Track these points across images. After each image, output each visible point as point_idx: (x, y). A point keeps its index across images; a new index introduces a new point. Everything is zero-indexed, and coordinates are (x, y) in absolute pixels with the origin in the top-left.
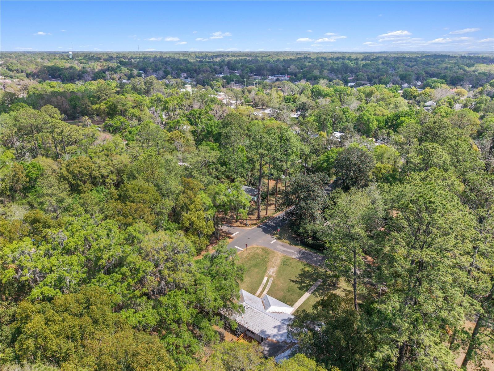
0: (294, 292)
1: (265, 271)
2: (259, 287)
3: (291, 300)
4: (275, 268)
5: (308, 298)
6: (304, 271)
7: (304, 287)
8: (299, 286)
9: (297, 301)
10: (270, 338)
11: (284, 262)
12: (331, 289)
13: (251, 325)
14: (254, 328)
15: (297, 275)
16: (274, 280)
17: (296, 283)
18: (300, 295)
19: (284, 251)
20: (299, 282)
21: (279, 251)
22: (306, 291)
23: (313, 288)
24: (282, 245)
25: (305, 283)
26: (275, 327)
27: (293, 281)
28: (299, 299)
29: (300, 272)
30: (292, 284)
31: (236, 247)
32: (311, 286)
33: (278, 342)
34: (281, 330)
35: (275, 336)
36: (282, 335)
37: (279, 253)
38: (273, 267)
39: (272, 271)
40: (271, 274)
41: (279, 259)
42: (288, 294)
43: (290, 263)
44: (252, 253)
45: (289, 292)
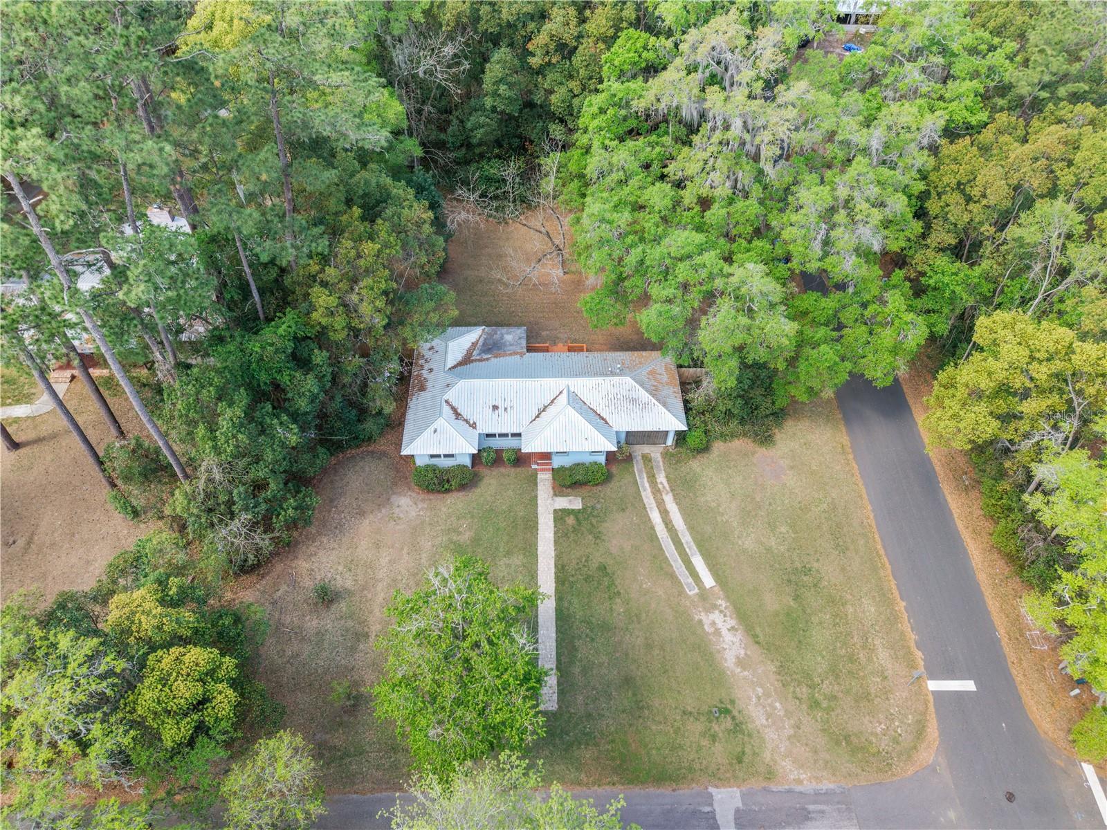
1: (746, 620)
2: (691, 528)
3: (572, 536)
5: (533, 576)
9: (556, 542)
16: (681, 592)
21: (819, 797)
28: (558, 557)
31: (969, 686)
37: (808, 786)
38: (740, 662)
39: (728, 637)
40: (716, 616)
41: (770, 735)
42: (597, 559)
43: (714, 738)
44: (886, 693)
45: (603, 568)
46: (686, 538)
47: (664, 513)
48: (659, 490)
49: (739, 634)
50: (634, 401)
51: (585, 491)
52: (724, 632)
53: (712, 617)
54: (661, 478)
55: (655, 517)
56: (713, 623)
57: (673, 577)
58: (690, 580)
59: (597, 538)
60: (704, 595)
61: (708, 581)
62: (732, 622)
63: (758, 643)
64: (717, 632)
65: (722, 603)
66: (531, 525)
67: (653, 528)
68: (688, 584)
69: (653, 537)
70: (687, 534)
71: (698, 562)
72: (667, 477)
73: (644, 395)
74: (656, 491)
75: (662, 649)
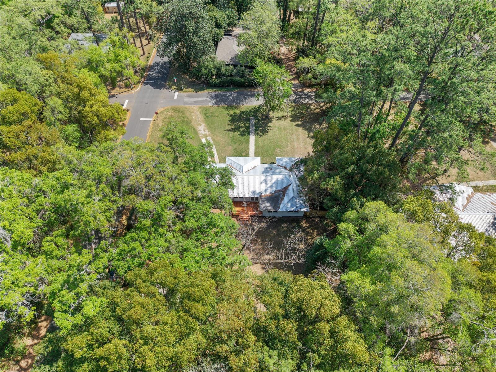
0: (239, 141)
1: (196, 133)
3: (244, 150)
4: (203, 125)
5: (256, 141)
6: (231, 116)
7: (243, 131)
8: (239, 133)
9: (249, 149)
10: (263, 194)
11: (205, 114)
12: (267, 122)
13: (239, 193)
14: (243, 194)
15: (227, 122)
16: (212, 138)
17: (234, 131)
18: (248, 141)
19: (195, 102)
20: (235, 129)
21: (191, 104)
22: (249, 134)
23: (252, 129)
24: (189, 96)
25: (242, 127)
26: (261, 183)
27: (230, 130)
28: (248, 145)
29: (229, 118)
30: (231, 134)
31: (141, 119)
32: (248, 127)
33: (272, 194)
34: (268, 182)
35: (266, 190)
36: (272, 187)
37: (192, 106)
38: (200, 125)
39: (202, 130)
40: (203, 133)
41: (198, 113)
42: (236, 145)
43: (212, 113)
44: (165, 118)
45: (235, 143)
59: (236, 149)
60: (205, 137)
61: (203, 140)
64: (204, 130)
68: (210, 139)
69: (217, 150)
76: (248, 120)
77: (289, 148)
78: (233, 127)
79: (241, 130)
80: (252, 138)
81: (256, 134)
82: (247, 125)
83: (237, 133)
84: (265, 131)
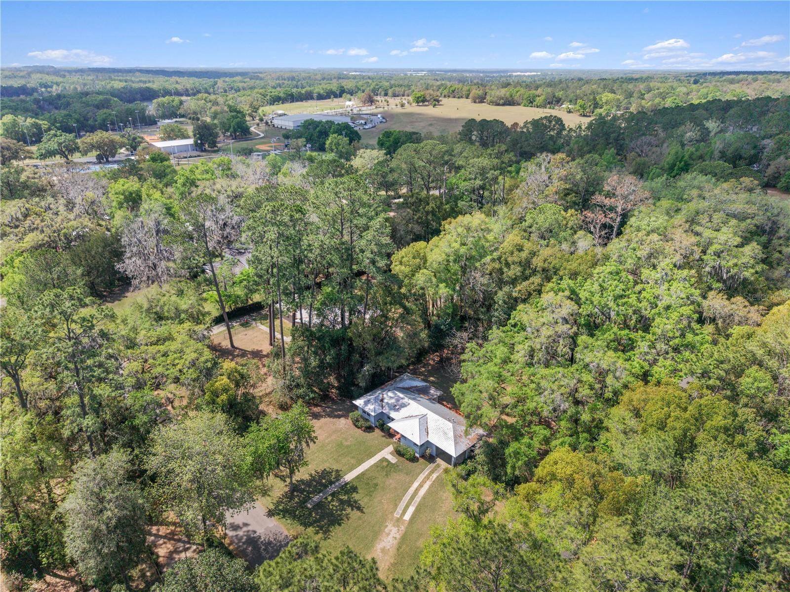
0: (367, 484)
1: (404, 538)
2: (424, 498)
3: (379, 468)
4: (380, 544)
5: (351, 469)
7: (347, 493)
8: (354, 495)
9: (371, 466)
16: (392, 513)
17: (356, 502)
18: (358, 477)
20: (350, 504)
22: (346, 484)
23: (332, 489)
25: (341, 499)
27: (359, 508)
28: (366, 470)
30: (362, 503)
32: (333, 495)
38: (384, 548)
39: (390, 538)
40: (395, 530)
42: (378, 481)
45: (376, 485)
46: (418, 499)
47: (421, 486)
48: (428, 478)
49: (395, 542)
50: (445, 434)
51: (401, 459)
52: (391, 536)
53: (393, 528)
54: (435, 476)
55: (416, 485)
56: (391, 531)
57: (396, 506)
58: (401, 512)
59: (386, 475)
60: (399, 520)
61: (407, 517)
62: (398, 536)
63: (398, 550)
64: (388, 534)
65: (403, 528)
66: (371, 455)
67: (410, 487)
68: (398, 512)
69: (406, 490)
70: (420, 498)
71: (411, 510)
72: (438, 477)
73: (451, 434)
74: (427, 478)
75: (363, 523)
76: (319, 505)
77: (333, 437)
78: (349, 510)
79: (345, 498)
80: (349, 477)
81: (338, 477)
82: (330, 498)
83: (355, 496)
84: (325, 474)
